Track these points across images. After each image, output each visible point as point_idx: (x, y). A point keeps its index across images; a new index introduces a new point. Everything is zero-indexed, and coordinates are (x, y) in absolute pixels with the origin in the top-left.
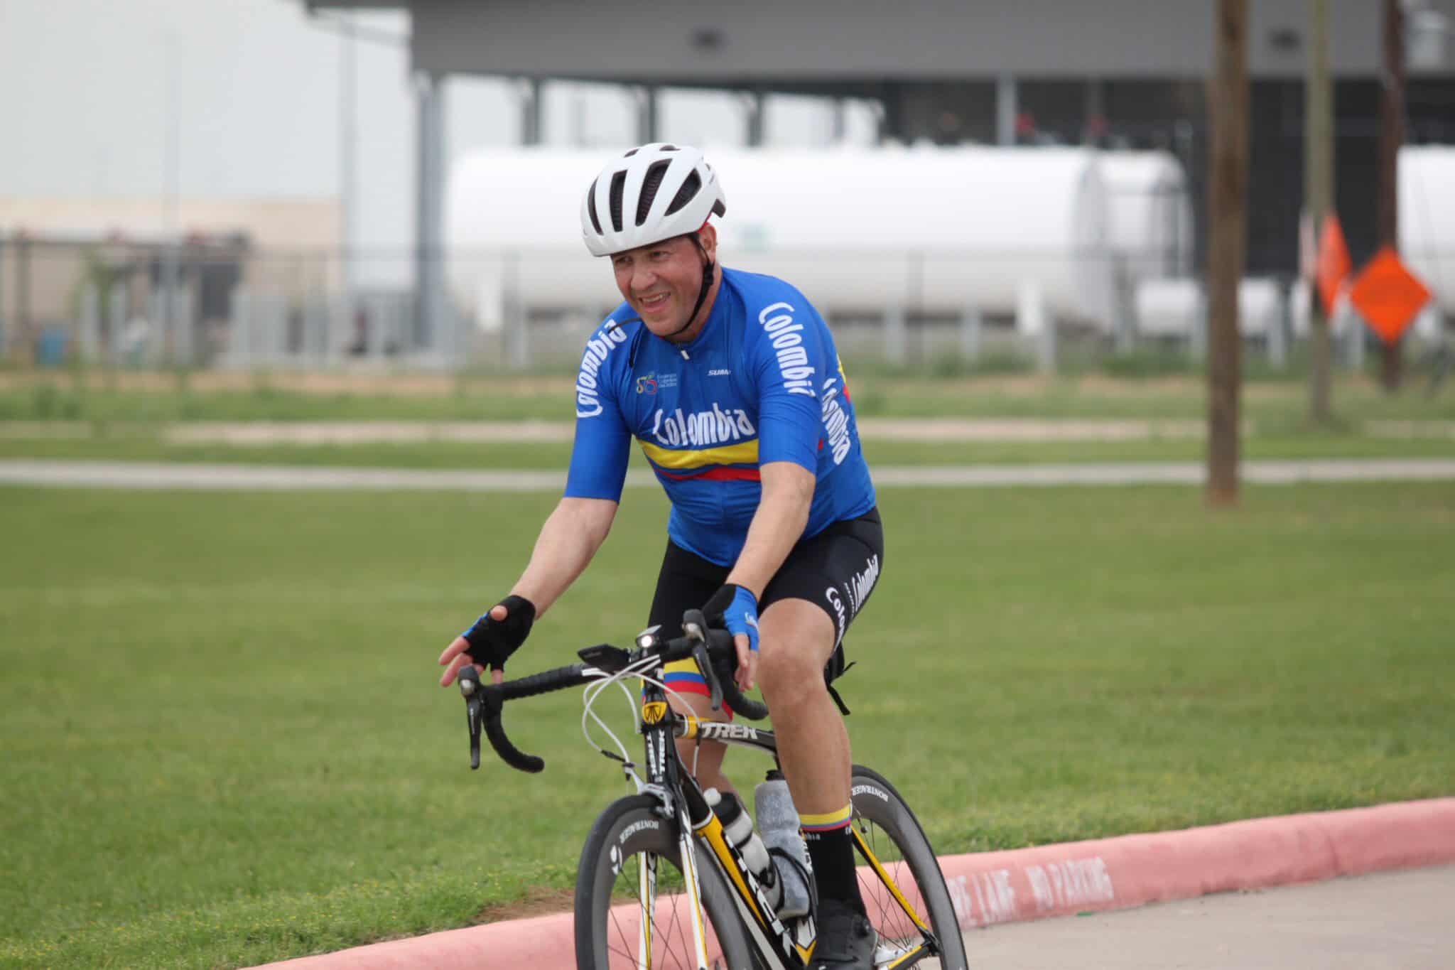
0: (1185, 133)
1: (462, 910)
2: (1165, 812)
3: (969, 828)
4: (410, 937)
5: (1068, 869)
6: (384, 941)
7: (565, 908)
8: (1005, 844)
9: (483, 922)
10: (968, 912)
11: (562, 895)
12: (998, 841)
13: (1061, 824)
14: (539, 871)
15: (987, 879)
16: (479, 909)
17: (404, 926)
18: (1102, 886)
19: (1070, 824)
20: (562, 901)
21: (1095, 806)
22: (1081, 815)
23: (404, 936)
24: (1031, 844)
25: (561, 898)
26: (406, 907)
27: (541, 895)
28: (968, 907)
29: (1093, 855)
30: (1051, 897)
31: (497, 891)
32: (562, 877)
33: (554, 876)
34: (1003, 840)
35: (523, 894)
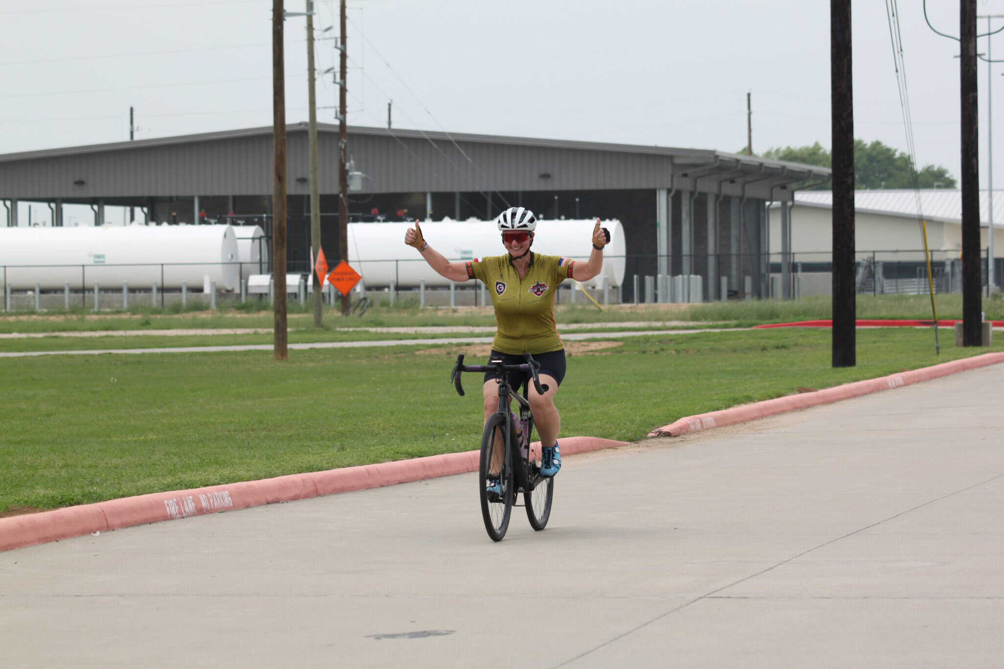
0: (265, 217)
2: (252, 473)
3: (178, 480)
5: (215, 495)
7: (24, 513)
8: (191, 487)
10: (178, 512)
12: (188, 485)
13: (213, 478)
14: (13, 500)
15: (184, 498)
18: (228, 501)
19: (216, 479)
21: (226, 472)
22: (220, 476)
24: (201, 486)
25: (23, 509)
27: (14, 509)
28: (177, 510)
29: (224, 490)
30: (209, 506)
32: (22, 502)
33: (19, 502)
34: (190, 485)
35: (7, 508)
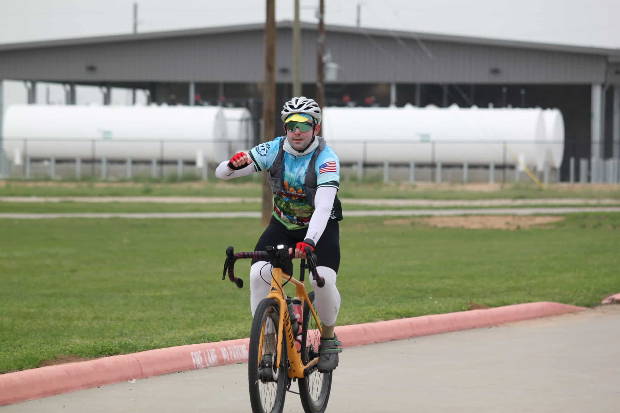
0: (251, 101)
1: (34, 362)
3: (200, 335)
4: (18, 371)
5: (234, 348)
6: (9, 373)
7: (69, 362)
8: (213, 340)
9: (42, 366)
10: (202, 363)
11: (68, 357)
12: (210, 339)
13: (231, 334)
14: (59, 350)
15: (207, 351)
16: (40, 362)
17: (15, 368)
19: (234, 333)
20: (68, 359)
22: (237, 330)
23: (15, 371)
24: (221, 340)
25: (68, 358)
26: (16, 361)
27: (61, 357)
28: (201, 361)
29: (242, 343)
30: (229, 358)
31: (46, 356)
32: (67, 351)
33: (64, 351)
35: (55, 357)
